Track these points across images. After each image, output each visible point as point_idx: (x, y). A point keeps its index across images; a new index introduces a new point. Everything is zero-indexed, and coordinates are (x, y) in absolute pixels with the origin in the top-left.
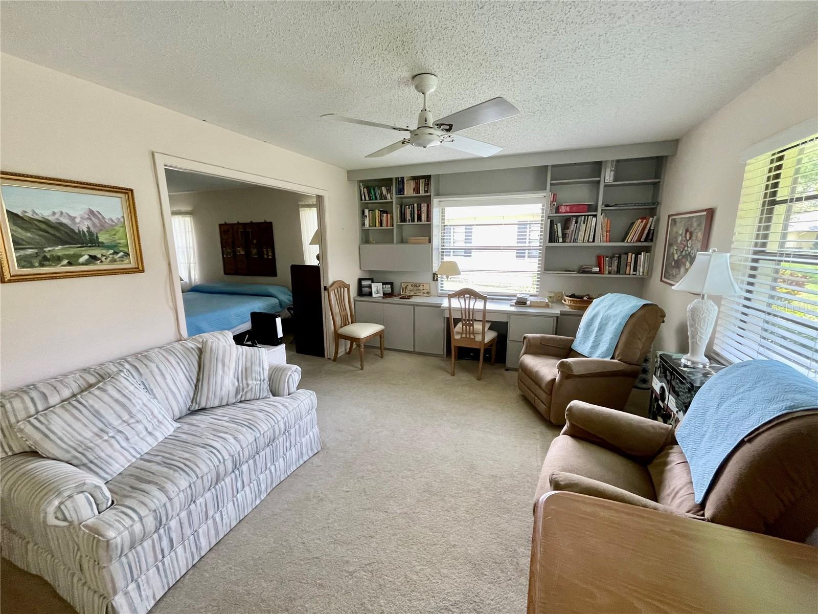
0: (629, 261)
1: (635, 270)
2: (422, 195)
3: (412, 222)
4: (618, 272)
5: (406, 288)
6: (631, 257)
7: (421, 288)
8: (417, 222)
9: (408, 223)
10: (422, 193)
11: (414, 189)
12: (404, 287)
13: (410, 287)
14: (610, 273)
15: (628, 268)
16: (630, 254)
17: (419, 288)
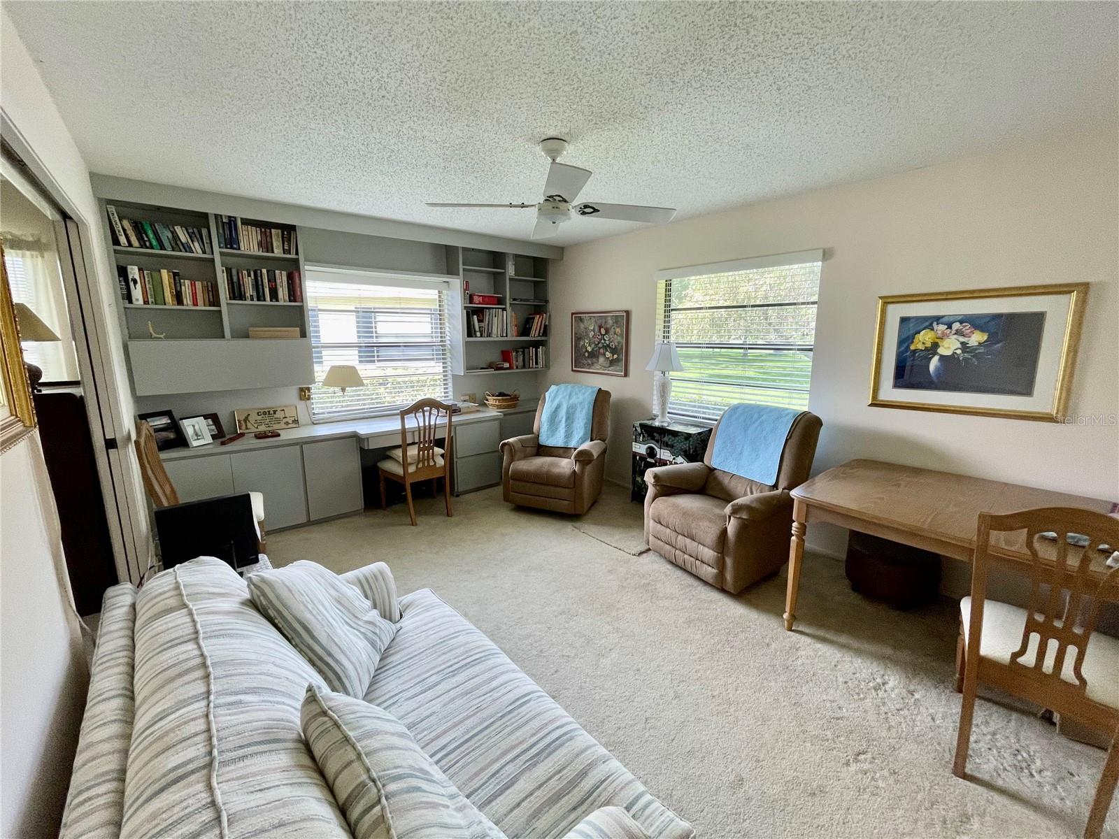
0: (531, 355)
1: (537, 363)
2: (278, 255)
3: (258, 300)
4: (524, 367)
5: (246, 420)
6: (532, 350)
7: (279, 415)
8: (271, 301)
9: (249, 302)
10: (278, 252)
11: (260, 244)
12: (242, 418)
13: (253, 418)
14: (517, 368)
15: (531, 361)
16: (531, 348)
17: (276, 416)
